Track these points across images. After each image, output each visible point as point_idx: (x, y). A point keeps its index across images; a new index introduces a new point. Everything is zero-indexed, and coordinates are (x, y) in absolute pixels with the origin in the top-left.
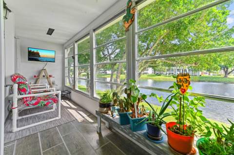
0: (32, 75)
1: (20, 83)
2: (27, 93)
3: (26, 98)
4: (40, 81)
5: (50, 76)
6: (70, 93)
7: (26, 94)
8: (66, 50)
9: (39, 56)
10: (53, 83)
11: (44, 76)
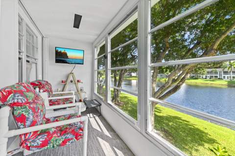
0: (60, 79)
1: (14, 104)
2: (28, 123)
3: (26, 134)
4: (67, 87)
5: (78, 81)
6: (100, 105)
7: (25, 126)
8: (96, 50)
9: (67, 57)
10: (81, 90)
11: (71, 82)
